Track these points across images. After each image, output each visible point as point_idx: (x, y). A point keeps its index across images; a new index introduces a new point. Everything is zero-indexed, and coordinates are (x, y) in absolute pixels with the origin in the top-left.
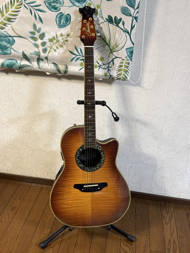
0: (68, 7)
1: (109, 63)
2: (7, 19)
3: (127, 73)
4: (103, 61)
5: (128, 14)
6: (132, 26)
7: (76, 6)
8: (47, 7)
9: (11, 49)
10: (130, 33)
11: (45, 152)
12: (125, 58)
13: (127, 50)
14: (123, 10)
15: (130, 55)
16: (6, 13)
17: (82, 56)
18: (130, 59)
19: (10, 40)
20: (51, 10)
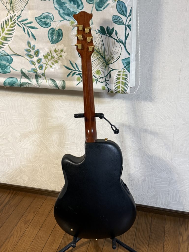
0: (58, 22)
1: (106, 76)
2: (4, 39)
3: (126, 85)
4: (100, 74)
5: (120, 22)
6: (125, 35)
7: (66, 20)
8: (39, 23)
9: (10, 68)
10: (124, 42)
11: (56, 165)
12: (122, 69)
13: (123, 61)
14: (114, 19)
15: (127, 66)
16: (3, 33)
17: (78, 71)
18: (127, 70)
19: (8, 59)
20: (42, 26)
